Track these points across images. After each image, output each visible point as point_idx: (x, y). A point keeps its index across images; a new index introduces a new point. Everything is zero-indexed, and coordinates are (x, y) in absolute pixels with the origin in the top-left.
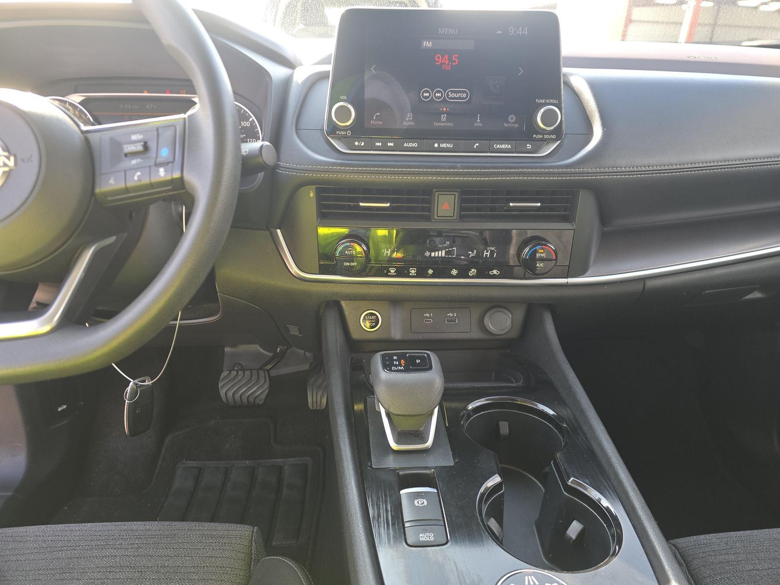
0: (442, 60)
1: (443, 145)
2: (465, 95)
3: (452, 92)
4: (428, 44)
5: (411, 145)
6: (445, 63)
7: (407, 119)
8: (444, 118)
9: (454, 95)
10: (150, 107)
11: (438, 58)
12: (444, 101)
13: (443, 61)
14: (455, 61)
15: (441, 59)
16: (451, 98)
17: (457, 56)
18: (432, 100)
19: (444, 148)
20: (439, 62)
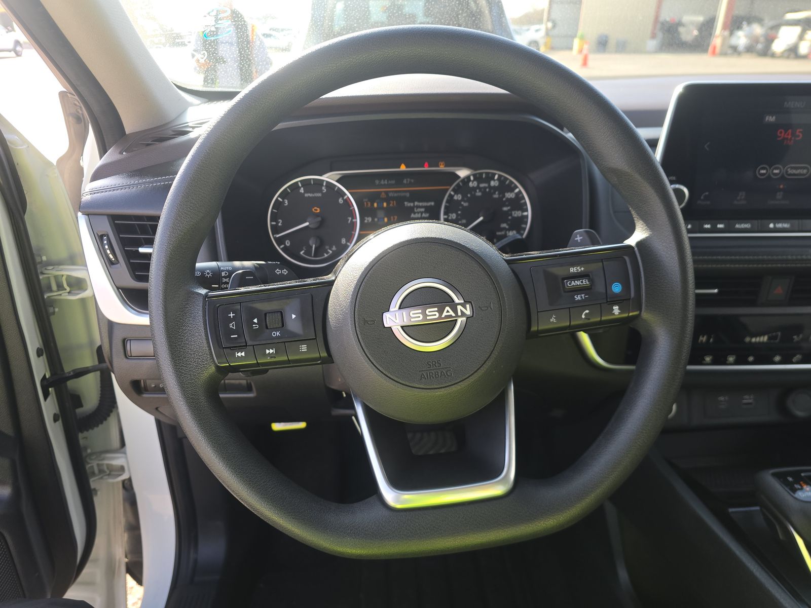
0: (785, 134)
1: (779, 225)
2: (805, 171)
3: (792, 168)
4: (771, 119)
5: (743, 226)
6: (787, 139)
7: (738, 198)
8: (779, 195)
9: (794, 171)
10: (407, 181)
11: (781, 133)
12: (783, 176)
13: (786, 136)
14: (799, 136)
15: (783, 134)
16: (790, 175)
17: (801, 130)
18: (769, 177)
19: (780, 228)
20: (780, 137)
